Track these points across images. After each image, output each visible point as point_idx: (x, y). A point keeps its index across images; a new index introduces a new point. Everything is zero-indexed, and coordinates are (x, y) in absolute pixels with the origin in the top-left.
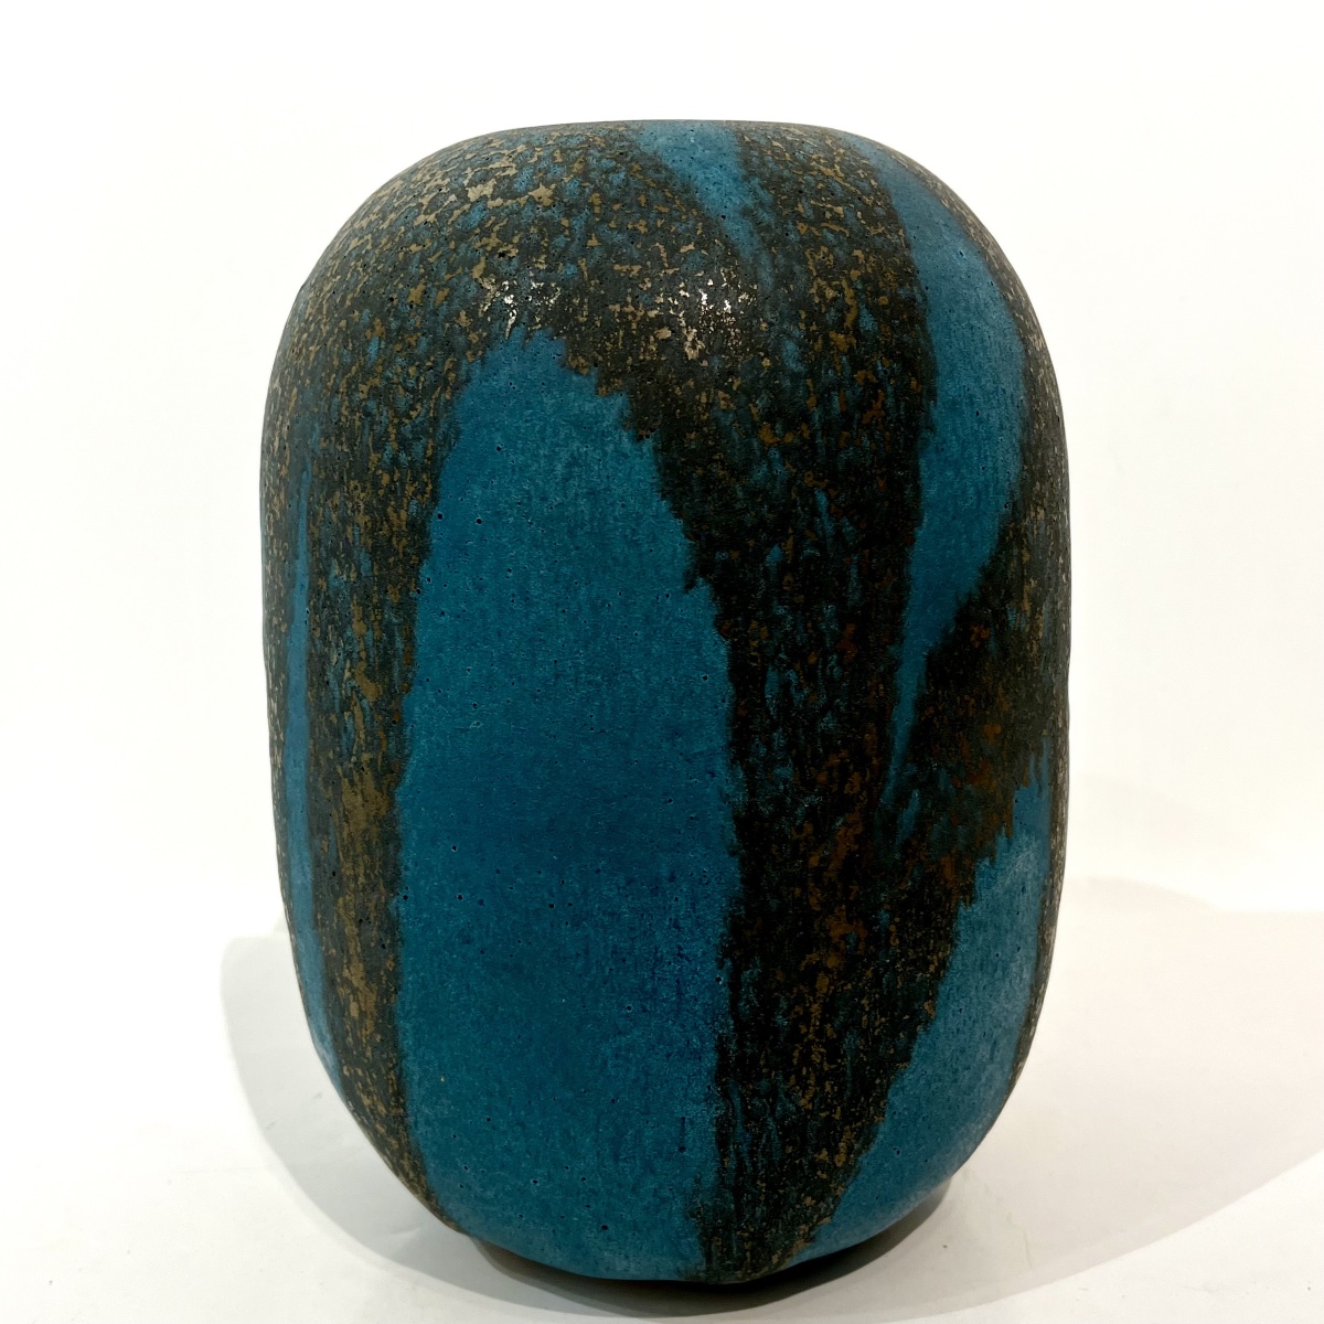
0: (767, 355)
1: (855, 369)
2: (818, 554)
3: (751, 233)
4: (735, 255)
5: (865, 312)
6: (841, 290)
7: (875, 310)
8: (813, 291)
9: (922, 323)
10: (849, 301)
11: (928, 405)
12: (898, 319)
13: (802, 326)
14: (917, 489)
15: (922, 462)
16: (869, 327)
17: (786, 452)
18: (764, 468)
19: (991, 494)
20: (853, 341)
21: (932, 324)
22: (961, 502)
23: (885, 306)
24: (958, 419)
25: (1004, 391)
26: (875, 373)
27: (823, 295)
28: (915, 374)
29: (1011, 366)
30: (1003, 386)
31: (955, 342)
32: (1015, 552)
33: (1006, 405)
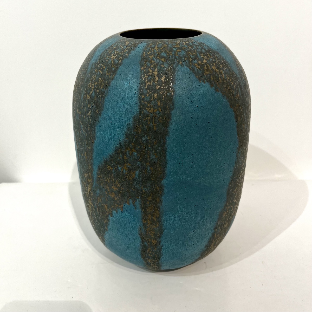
0: (80, 95)
1: (88, 104)
2: (82, 136)
3: (90, 69)
4: (86, 73)
5: (94, 92)
6: (92, 86)
7: (96, 92)
8: (89, 85)
9: (104, 98)
10: (92, 89)
11: (99, 116)
12: (99, 96)
13: (85, 92)
14: (95, 133)
15: (96, 128)
16: (93, 96)
17: (79, 115)
18: (77, 117)
19: (113, 141)
20: (90, 98)
21: (106, 99)
22: (104, 139)
23: (97, 92)
24: (105, 122)
25: (123, 119)
26: (91, 106)
27: (89, 87)
28: (98, 109)
29: (129, 114)
30: (123, 118)
31: (110, 104)
32: (121, 156)
33: (122, 123)
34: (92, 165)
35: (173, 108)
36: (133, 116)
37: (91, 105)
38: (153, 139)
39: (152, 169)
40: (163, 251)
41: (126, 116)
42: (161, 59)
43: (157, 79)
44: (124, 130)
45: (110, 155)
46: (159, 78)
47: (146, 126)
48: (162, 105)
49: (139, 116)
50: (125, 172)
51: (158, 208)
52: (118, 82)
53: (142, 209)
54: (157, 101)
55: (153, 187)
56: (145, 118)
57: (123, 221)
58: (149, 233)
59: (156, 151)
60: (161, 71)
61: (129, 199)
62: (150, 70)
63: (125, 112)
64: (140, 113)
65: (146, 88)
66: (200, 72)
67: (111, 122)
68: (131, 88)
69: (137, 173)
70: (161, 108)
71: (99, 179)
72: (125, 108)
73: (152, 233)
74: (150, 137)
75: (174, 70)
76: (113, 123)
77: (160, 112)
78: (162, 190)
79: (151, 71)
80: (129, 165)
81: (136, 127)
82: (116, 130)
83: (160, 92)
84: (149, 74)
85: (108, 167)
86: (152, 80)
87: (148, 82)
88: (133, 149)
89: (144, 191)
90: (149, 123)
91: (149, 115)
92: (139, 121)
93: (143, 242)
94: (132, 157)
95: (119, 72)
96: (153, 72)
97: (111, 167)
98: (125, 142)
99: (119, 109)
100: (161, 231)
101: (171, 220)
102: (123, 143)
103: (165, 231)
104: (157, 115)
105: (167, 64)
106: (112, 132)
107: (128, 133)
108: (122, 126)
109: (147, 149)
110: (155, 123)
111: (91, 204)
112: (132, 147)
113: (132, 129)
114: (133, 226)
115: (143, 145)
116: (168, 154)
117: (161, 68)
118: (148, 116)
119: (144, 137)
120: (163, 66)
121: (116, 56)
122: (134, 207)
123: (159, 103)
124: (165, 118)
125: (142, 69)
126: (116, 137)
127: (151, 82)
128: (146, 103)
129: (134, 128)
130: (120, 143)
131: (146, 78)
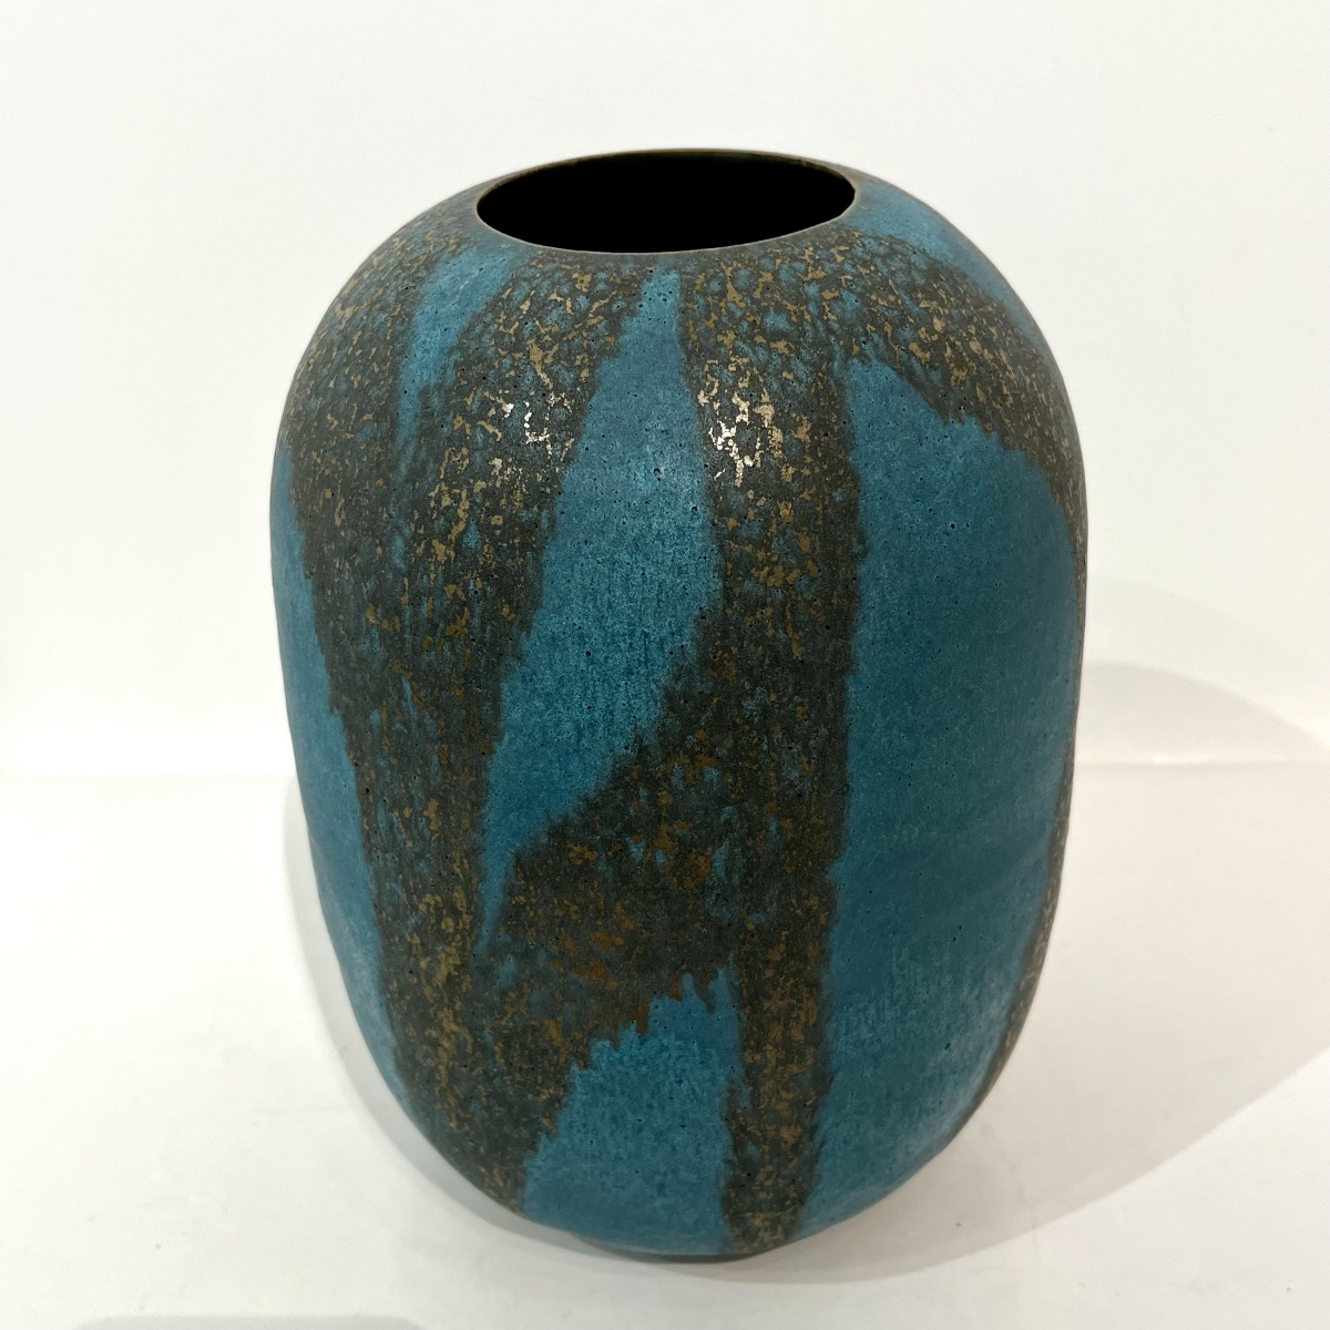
0: (381, 544)
1: (446, 582)
2: (406, 731)
3: (416, 416)
4: (392, 437)
5: (473, 528)
6: (457, 499)
7: (485, 529)
8: (432, 494)
9: (538, 552)
10: (460, 513)
11: (519, 635)
12: (507, 542)
13: (412, 526)
14: (497, 709)
15: (505, 687)
16: (472, 544)
17: (384, 635)
18: (368, 644)
19: (600, 734)
20: (453, 554)
21: (551, 554)
22: (551, 733)
23: (496, 527)
24: (558, 656)
25: (646, 635)
26: (466, 591)
27: (438, 501)
28: (509, 602)
29: (675, 608)
30: (646, 630)
31: (578, 576)
32: (643, 792)
33: (646, 649)
34: (474, 852)
35: (865, 553)
36: (697, 613)
37: (466, 585)
38: (790, 700)
39: (791, 826)
40: (824, 1165)
41: (660, 619)
42: (773, 345)
43: (777, 435)
44: (655, 681)
45: (586, 799)
46: (784, 433)
47: (760, 649)
48: (818, 544)
49: (724, 611)
50: (660, 859)
51: (814, 985)
52: (601, 471)
53: (742, 1007)
54: (795, 534)
55: (794, 901)
56: (753, 614)
57: (646, 1075)
58: (773, 1100)
59: (805, 746)
60: (789, 401)
61: (683, 972)
62: (736, 400)
63: (654, 604)
64: (728, 595)
65: (738, 483)
66: (936, 376)
67: (588, 653)
68: (671, 494)
69: (720, 855)
70: (815, 561)
71: (512, 916)
72: (652, 582)
73: (785, 1100)
74: (777, 692)
75: (839, 384)
76: (601, 657)
77: (813, 580)
78: (829, 904)
79: (744, 406)
80: (680, 829)
81: (715, 657)
82: (619, 686)
83: (802, 492)
84: (738, 420)
85: (570, 850)
86: (757, 447)
87: (742, 457)
88: (699, 757)
89: (751, 927)
90: (770, 632)
91: (769, 600)
92: (726, 634)
93: (738, 1147)
94: (698, 793)
95: (592, 425)
96: (757, 411)
97: (591, 850)
98: (662, 732)
99: (626, 589)
100: (823, 1081)
101: (866, 1022)
102: (651, 739)
103: (839, 1077)
104: (802, 593)
105: (805, 364)
106: (595, 698)
107: (678, 688)
108: (646, 664)
109: (768, 744)
110: (796, 629)
111: (454, 1027)
112: (697, 749)
113: (695, 672)
114: (694, 1091)
115: (750, 731)
116: (853, 749)
117: (784, 384)
118: (764, 605)
119: (752, 696)
120: (790, 377)
121: (555, 348)
122: (702, 1006)
123: (805, 543)
124: (835, 602)
125: (703, 399)
126: (618, 717)
127: (757, 454)
128: (748, 549)
129: (705, 662)
130: (639, 739)
131: (728, 438)
